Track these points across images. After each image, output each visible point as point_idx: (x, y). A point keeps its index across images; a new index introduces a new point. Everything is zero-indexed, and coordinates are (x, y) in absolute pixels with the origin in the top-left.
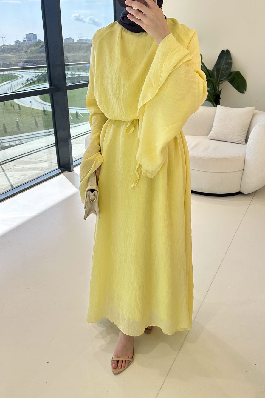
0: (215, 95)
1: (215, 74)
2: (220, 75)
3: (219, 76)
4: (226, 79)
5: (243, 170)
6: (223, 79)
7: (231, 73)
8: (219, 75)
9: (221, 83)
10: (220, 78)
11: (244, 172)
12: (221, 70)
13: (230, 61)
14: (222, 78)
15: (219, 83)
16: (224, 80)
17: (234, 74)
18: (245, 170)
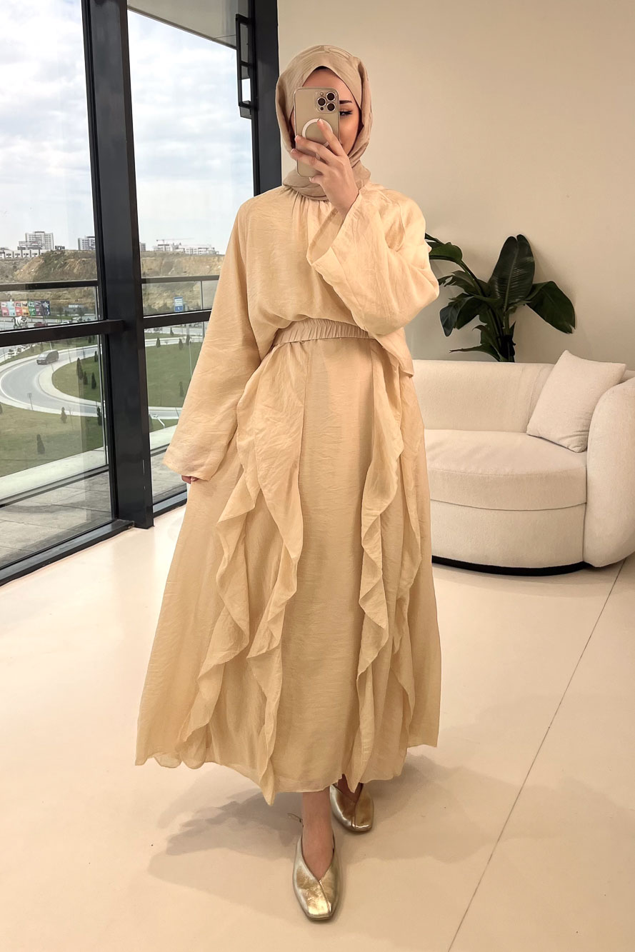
0: (500, 336)
1: (497, 290)
2: (507, 293)
4: (523, 299)
5: (586, 503)
6: (517, 300)
7: (534, 287)
8: (506, 291)
9: (510, 308)
11: (588, 509)
12: (509, 281)
13: (528, 259)
14: (514, 299)
15: (507, 309)
16: (519, 301)
17: (541, 290)
18: (589, 503)
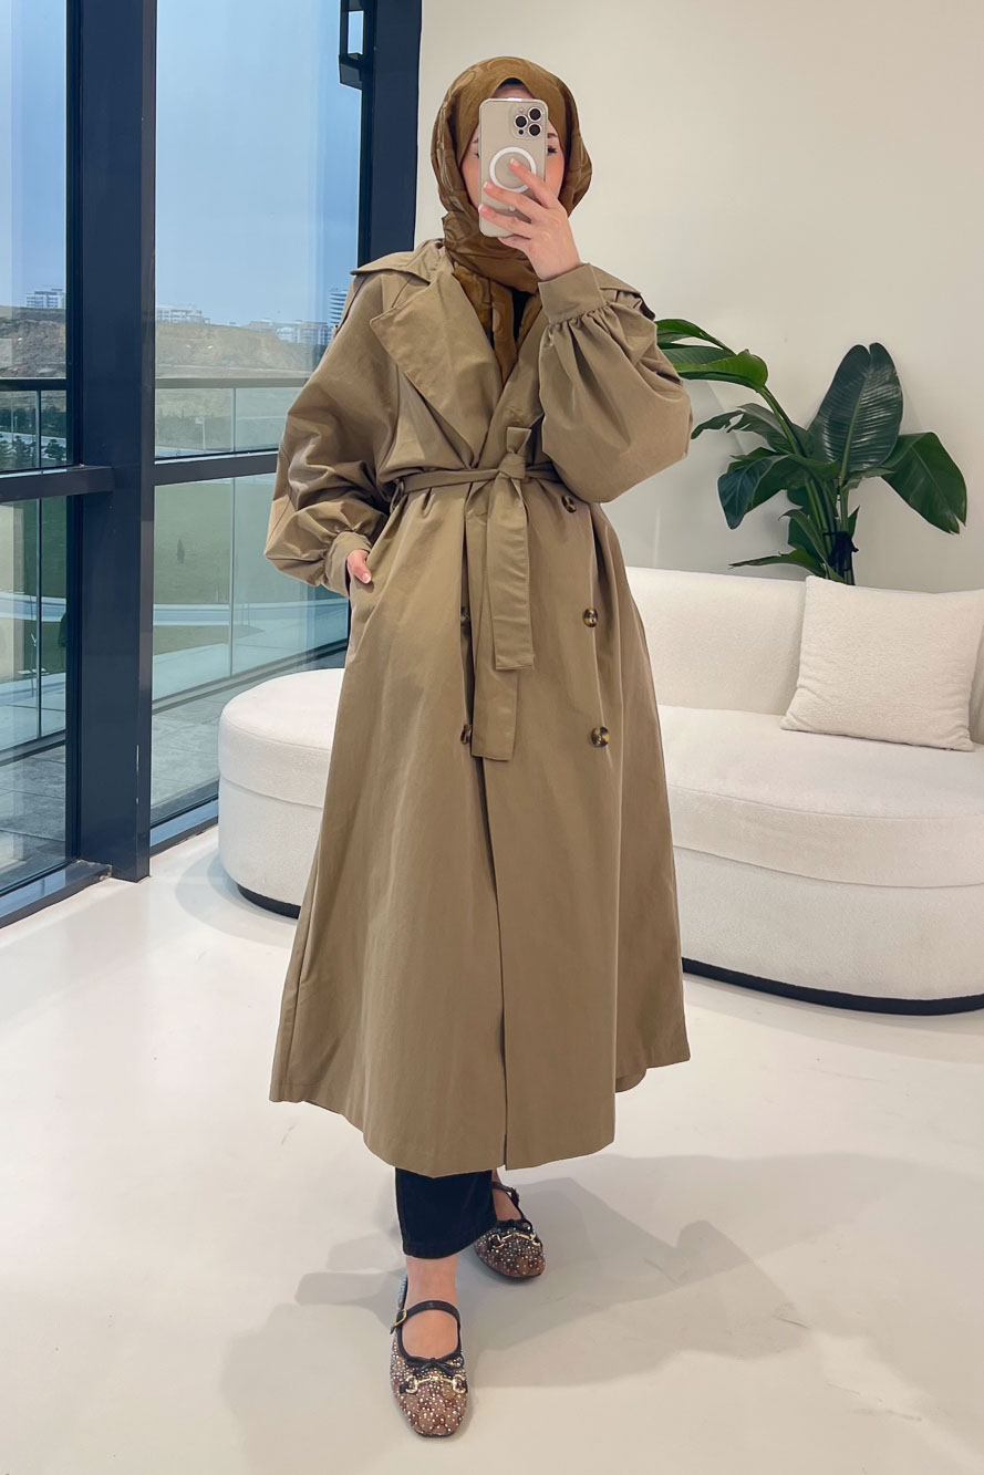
0: (830, 534)
1: (827, 445)
2: (847, 449)
3: (843, 453)
4: (876, 466)
7: (902, 441)
8: (844, 447)
9: (852, 481)
10: (848, 464)
12: (851, 429)
13: (890, 389)
14: (860, 464)
15: (845, 482)
16: (869, 469)
17: (912, 448)
